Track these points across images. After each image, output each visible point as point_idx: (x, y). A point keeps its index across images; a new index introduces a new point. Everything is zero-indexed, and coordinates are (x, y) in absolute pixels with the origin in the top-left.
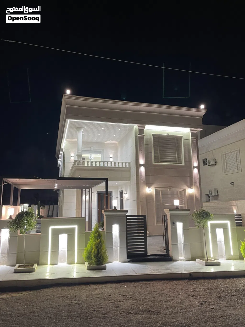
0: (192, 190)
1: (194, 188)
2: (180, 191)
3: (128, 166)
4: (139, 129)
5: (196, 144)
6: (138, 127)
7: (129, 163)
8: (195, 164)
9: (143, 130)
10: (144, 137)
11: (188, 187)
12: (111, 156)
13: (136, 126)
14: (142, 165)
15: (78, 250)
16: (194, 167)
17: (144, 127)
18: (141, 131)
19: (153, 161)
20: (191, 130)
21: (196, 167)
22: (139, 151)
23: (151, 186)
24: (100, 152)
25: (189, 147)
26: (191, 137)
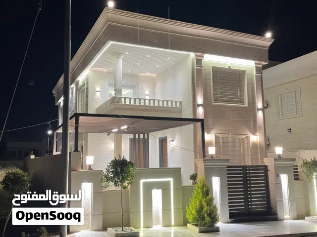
0: (257, 137)
1: (258, 134)
2: (243, 139)
3: (178, 106)
4: (197, 59)
5: (260, 80)
6: (196, 56)
7: (181, 103)
8: (260, 105)
9: (201, 60)
10: (202, 70)
11: (252, 133)
12: (147, 93)
13: (192, 55)
14: (200, 105)
15: (174, 208)
16: (259, 110)
17: (203, 57)
18: (199, 62)
19: (212, 100)
20: (256, 64)
21: (261, 109)
22: (196, 88)
23: (210, 131)
24: (133, 87)
25: (252, 84)
26: (255, 72)
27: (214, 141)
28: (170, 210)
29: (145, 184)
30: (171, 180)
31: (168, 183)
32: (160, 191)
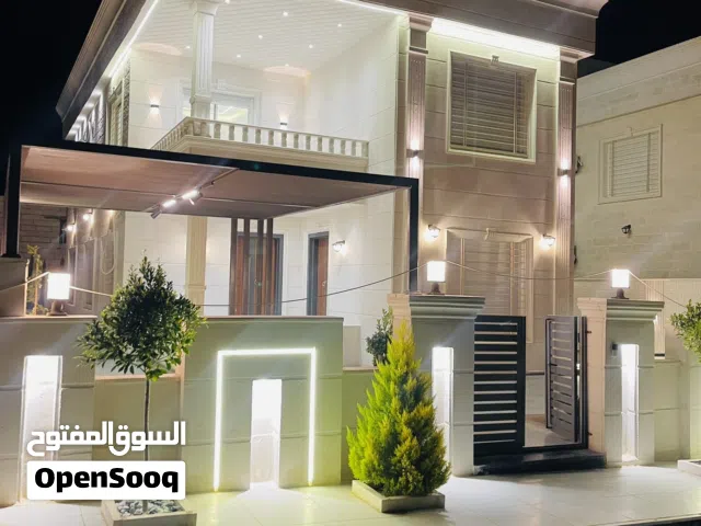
0: (551, 241)
1: (554, 233)
2: (517, 244)
3: (359, 153)
4: (413, 31)
5: (570, 97)
6: (412, 20)
7: (366, 145)
8: (564, 162)
9: (424, 33)
10: (425, 57)
11: (540, 232)
12: (284, 119)
13: (402, 18)
14: (416, 153)
16: (561, 173)
17: (429, 24)
18: (418, 36)
19: (447, 141)
20: (563, 54)
21: (566, 172)
22: (407, 105)
23: (437, 221)
24: (247, 101)
25: (551, 105)
26: (558, 75)
27: (445, 247)
28: (305, 438)
29: (232, 364)
30: (312, 352)
31: (304, 360)
32: (277, 384)
